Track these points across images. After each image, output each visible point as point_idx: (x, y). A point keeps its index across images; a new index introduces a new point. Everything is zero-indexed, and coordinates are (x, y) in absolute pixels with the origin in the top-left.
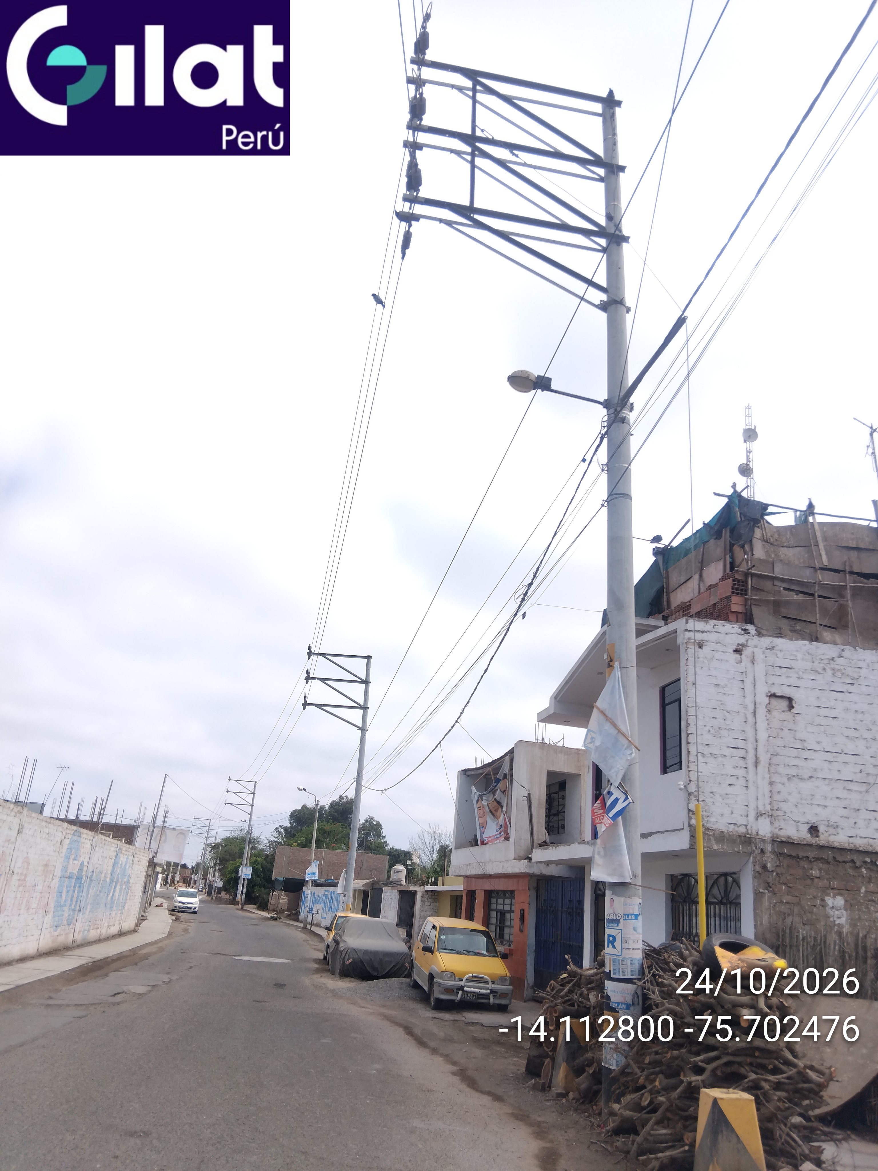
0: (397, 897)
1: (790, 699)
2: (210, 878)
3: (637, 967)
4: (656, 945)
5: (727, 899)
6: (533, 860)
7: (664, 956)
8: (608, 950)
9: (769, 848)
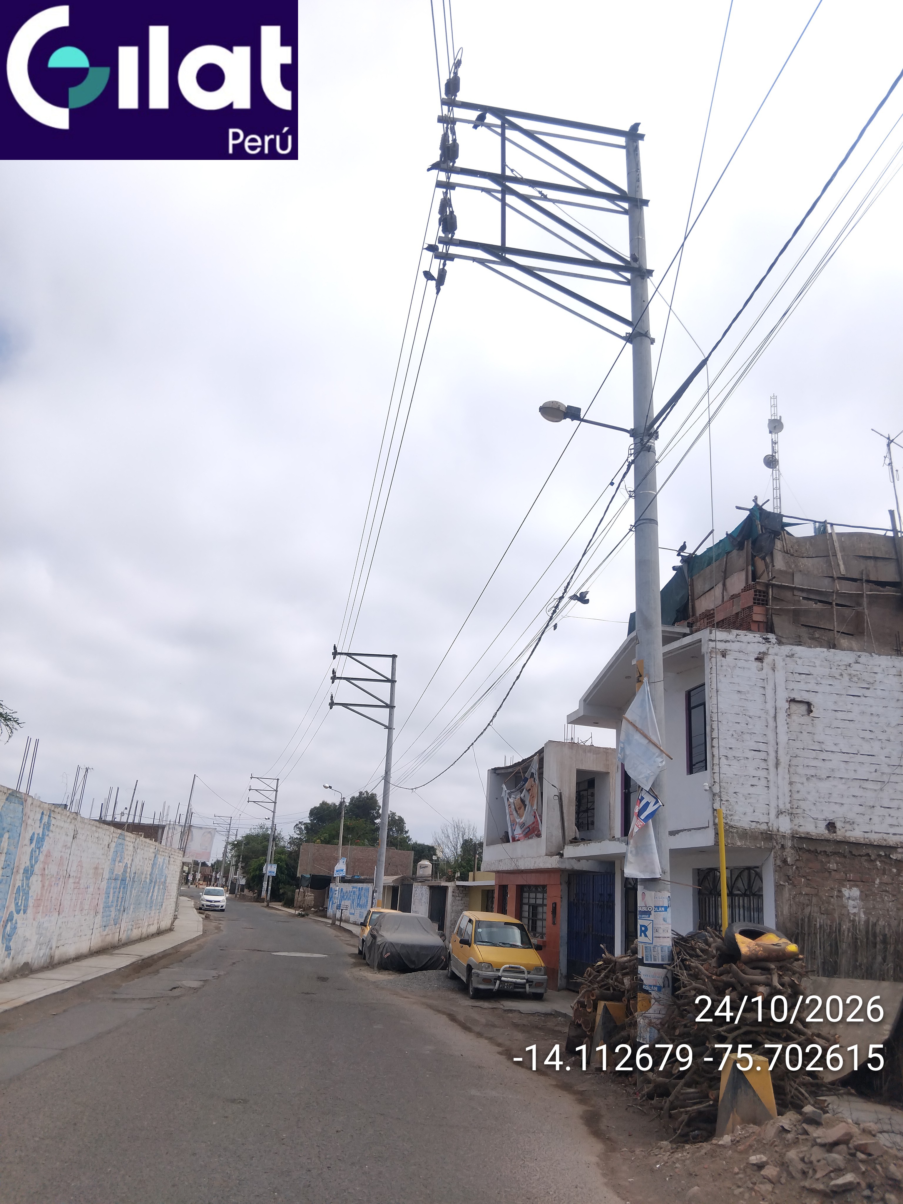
0: (428, 893)
1: (809, 704)
2: (231, 876)
3: (666, 953)
4: (684, 934)
5: (751, 892)
6: (565, 856)
7: (691, 943)
8: (641, 939)
9: (789, 844)
